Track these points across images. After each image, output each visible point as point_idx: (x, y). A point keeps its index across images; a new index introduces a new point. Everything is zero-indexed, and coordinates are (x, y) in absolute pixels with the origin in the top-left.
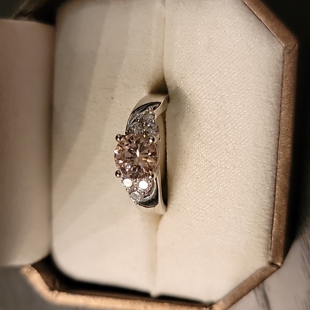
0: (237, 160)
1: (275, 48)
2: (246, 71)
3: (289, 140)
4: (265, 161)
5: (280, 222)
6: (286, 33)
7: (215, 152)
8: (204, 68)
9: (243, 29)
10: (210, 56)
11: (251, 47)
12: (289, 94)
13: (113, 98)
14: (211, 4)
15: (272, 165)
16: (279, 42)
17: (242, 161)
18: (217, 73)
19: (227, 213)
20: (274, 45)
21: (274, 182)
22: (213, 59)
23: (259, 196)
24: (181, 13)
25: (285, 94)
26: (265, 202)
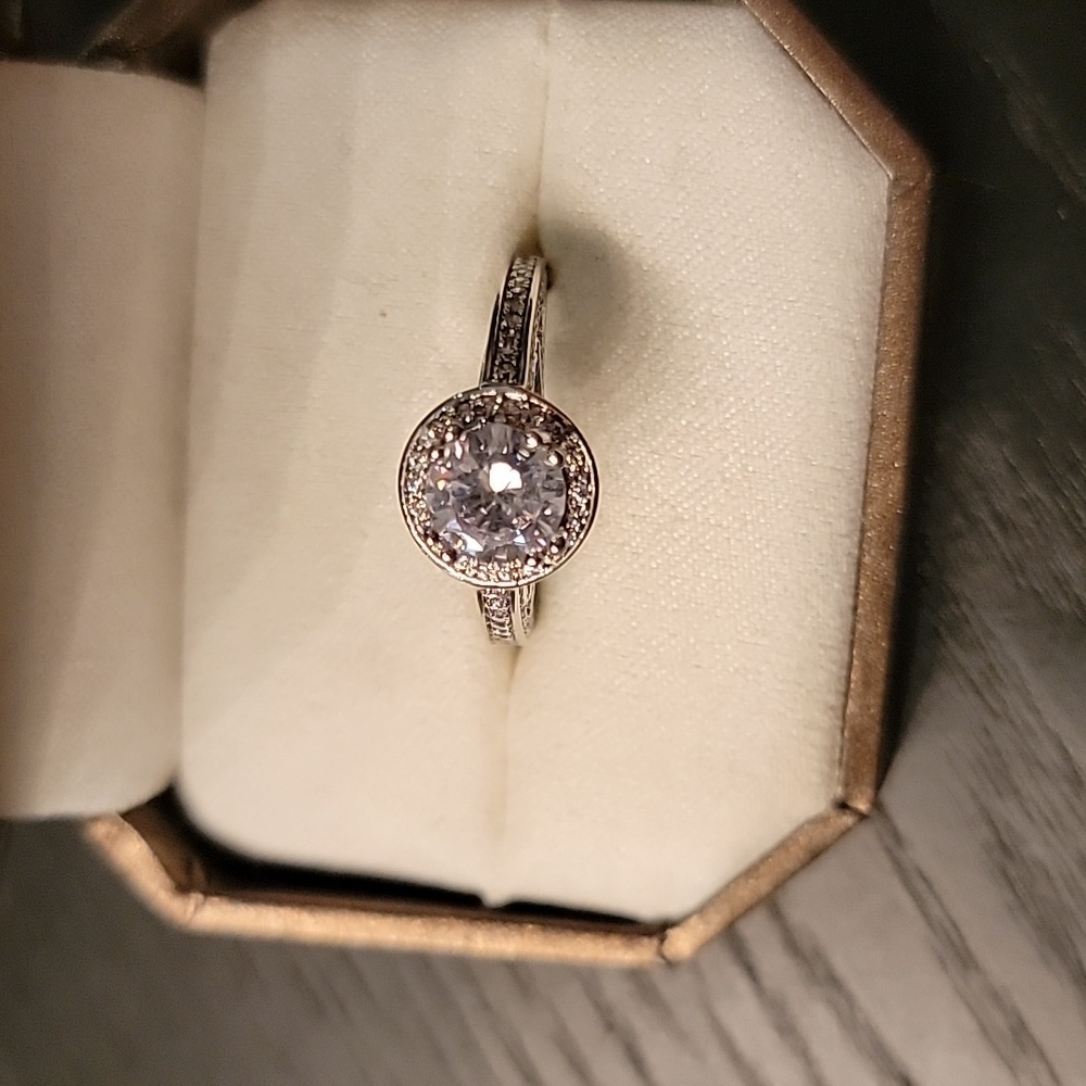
0: (753, 502)
1: (866, 181)
2: (782, 246)
3: (899, 446)
4: (832, 509)
5: (866, 684)
6: (900, 140)
7: (690, 479)
8: (660, 233)
9: (777, 123)
10: (679, 199)
11: (799, 176)
12: (903, 315)
13: (384, 315)
14: (685, 48)
15: (852, 521)
16: (877, 166)
17: (765, 506)
18: (699, 248)
19: (718, 657)
20: (864, 173)
21: (853, 569)
22: (687, 208)
23: (812, 607)
24: (596, 69)
25: (891, 315)
26: (828, 625)
